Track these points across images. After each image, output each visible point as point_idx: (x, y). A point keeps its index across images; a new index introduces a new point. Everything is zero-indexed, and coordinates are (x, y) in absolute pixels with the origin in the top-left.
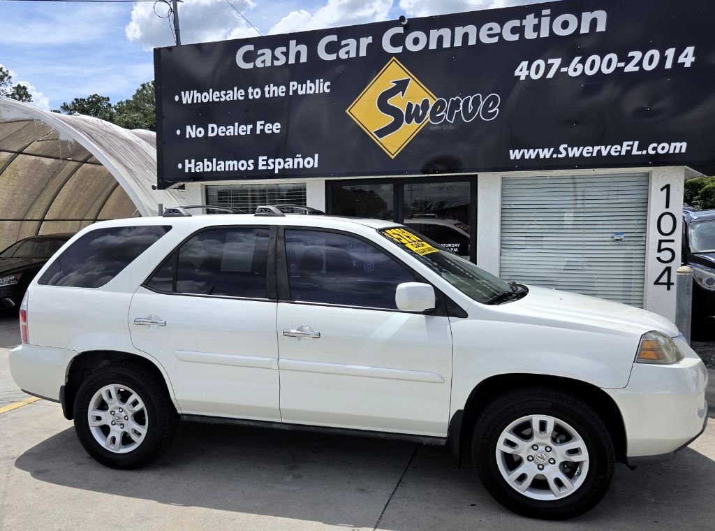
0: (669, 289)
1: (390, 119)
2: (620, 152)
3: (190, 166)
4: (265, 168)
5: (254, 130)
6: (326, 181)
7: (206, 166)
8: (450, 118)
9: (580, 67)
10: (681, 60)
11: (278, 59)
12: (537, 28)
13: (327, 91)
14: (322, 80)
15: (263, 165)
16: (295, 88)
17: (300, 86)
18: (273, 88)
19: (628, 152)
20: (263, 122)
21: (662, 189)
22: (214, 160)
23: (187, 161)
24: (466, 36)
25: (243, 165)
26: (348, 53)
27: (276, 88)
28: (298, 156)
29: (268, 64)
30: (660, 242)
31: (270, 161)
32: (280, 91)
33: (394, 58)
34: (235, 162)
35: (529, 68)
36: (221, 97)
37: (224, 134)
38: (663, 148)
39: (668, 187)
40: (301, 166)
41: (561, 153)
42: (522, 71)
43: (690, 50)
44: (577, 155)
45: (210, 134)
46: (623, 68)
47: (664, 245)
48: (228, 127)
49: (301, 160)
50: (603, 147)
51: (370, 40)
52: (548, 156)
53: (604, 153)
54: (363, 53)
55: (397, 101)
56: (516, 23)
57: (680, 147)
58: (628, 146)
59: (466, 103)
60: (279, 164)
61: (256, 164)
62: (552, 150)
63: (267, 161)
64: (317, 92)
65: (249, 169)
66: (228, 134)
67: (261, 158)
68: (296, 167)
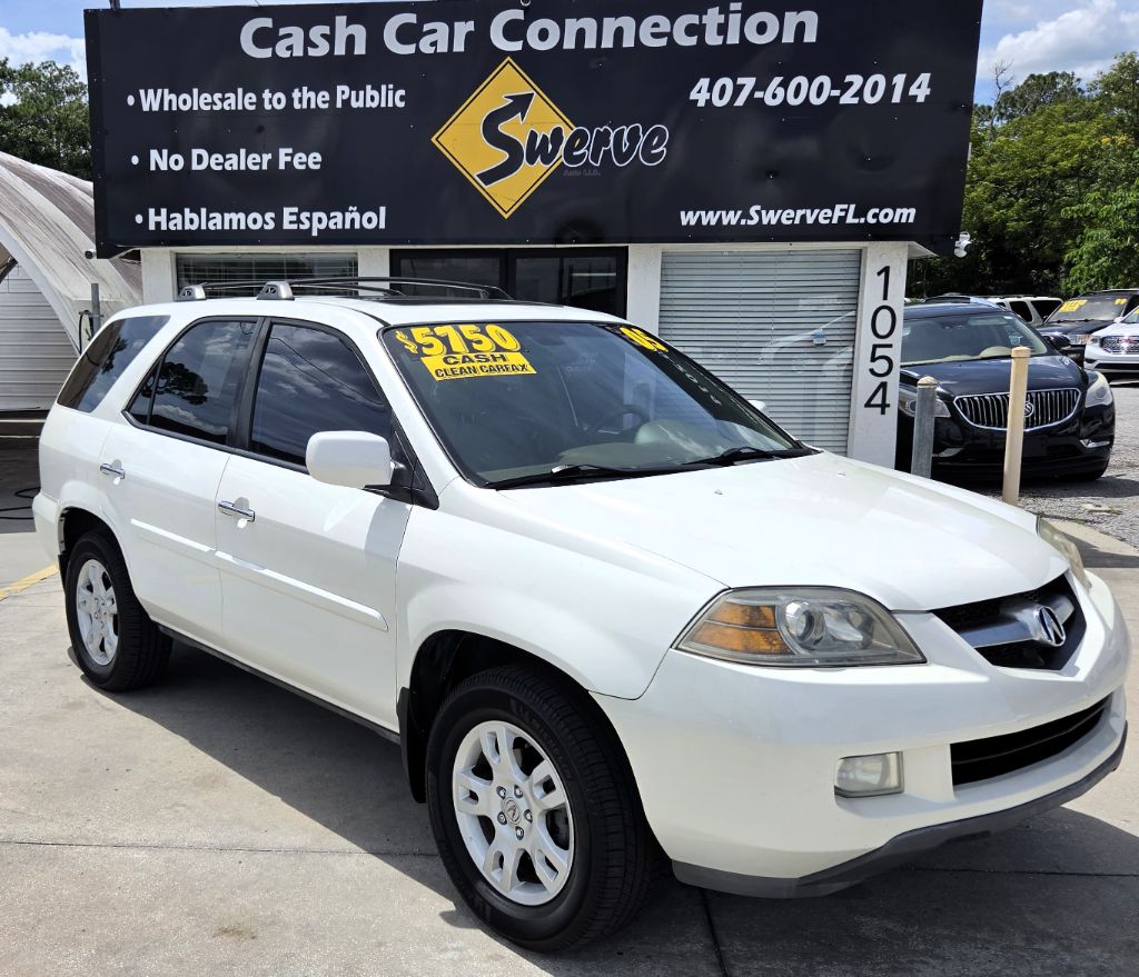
0: (883, 412)
1: (503, 156)
2: (831, 218)
3: (158, 219)
4: (295, 227)
5: (274, 162)
6: (391, 251)
7: (188, 220)
8: (595, 158)
9: (780, 91)
10: (913, 91)
11: (315, 46)
12: (723, 29)
13: (401, 104)
14: (391, 86)
15: (291, 222)
16: (346, 97)
17: (354, 93)
18: (307, 94)
19: (842, 219)
20: (290, 151)
21: (879, 274)
22: (203, 211)
23: (152, 211)
24: (619, 33)
25: (255, 221)
26: (434, 44)
27: (312, 94)
28: (351, 208)
29: (298, 52)
30: (875, 347)
31: (304, 216)
32: (320, 100)
33: (509, 58)
34: (242, 216)
35: (710, 90)
36: (213, 103)
37: (220, 168)
38: (886, 216)
39: (886, 270)
40: (357, 226)
41: (752, 219)
42: (700, 94)
43: (925, 78)
44: (774, 222)
45: (195, 167)
46: (838, 98)
47: (879, 352)
48: (228, 156)
49: (356, 216)
50: (809, 211)
51: (470, 26)
52: (734, 222)
53: (810, 220)
54: (459, 47)
55: (512, 128)
56: (694, 19)
57: (907, 214)
58: (842, 210)
59: (619, 136)
60: (320, 220)
61: (278, 220)
62: (739, 213)
63: (298, 215)
64: (383, 105)
65: (266, 227)
66: (228, 168)
67: (287, 211)
68: (348, 226)
